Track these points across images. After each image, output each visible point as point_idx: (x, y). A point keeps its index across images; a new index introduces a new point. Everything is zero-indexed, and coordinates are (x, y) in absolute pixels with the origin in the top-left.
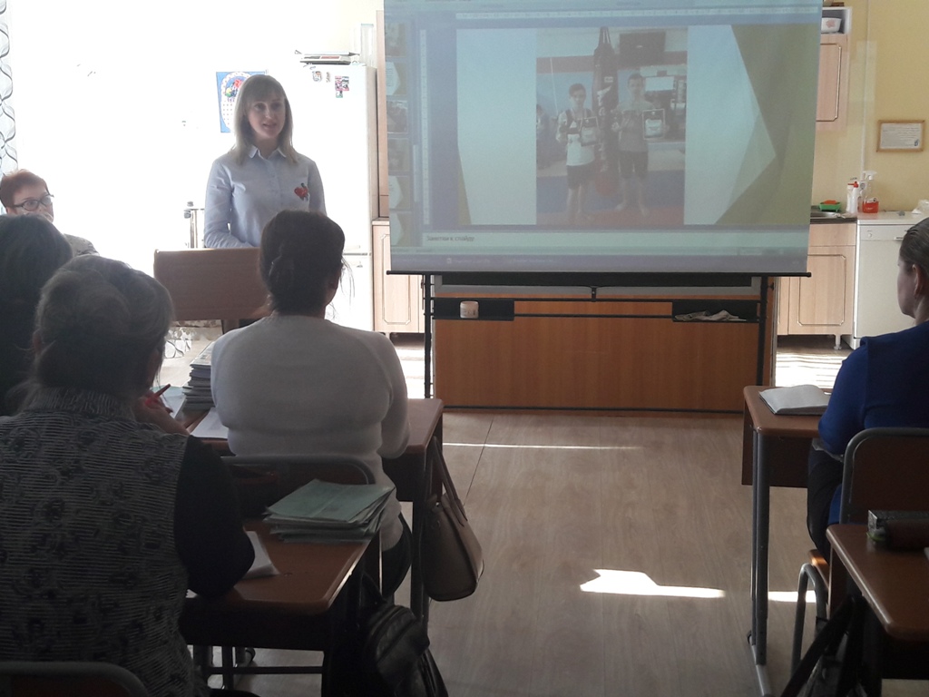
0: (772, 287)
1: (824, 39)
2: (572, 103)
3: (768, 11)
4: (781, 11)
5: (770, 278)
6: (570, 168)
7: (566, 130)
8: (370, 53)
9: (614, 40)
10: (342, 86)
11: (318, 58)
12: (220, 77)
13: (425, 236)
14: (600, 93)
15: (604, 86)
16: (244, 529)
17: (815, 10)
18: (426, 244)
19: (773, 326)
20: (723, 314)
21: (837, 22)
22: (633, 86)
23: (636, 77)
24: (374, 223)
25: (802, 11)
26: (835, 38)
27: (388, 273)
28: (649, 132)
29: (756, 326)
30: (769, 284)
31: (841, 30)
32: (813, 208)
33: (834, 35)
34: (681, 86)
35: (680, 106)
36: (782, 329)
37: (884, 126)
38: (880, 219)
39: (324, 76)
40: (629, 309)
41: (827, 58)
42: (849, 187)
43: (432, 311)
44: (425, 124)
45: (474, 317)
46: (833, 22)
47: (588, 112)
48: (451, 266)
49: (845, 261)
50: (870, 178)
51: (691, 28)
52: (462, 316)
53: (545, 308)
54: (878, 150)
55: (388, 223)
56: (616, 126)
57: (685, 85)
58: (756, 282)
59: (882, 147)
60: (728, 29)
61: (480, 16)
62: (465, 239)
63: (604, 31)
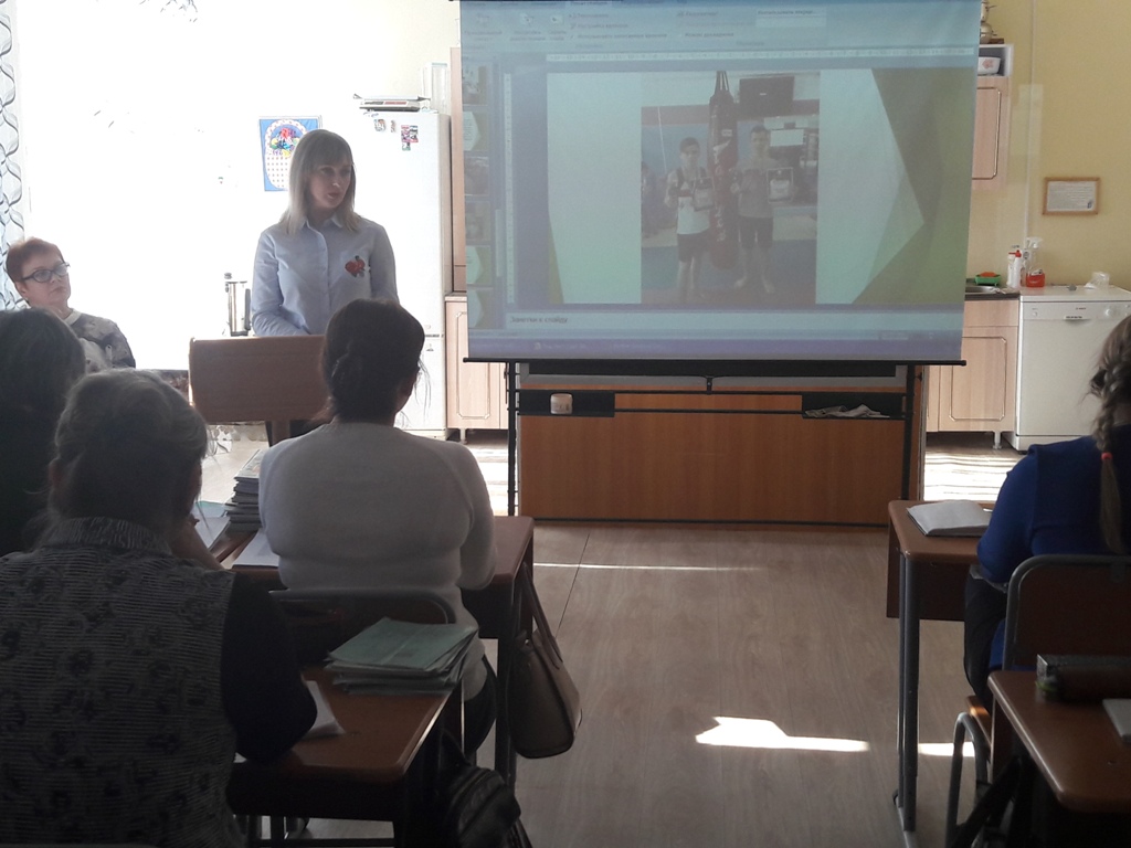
0: (920, 377)
1: (980, 82)
2: (684, 160)
3: (916, 53)
4: (930, 53)
5: (917, 367)
6: (681, 238)
7: (677, 192)
8: (443, 98)
9: (733, 87)
10: (410, 136)
11: (382, 103)
12: (264, 125)
13: (509, 317)
14: (716, 149)
15: (721, 140)
16: (303, 678)
17: (972, 52)
18: (510, 326)
19: (921, 422)
20: (862, 409)
21: (996, 61)
22: (755, 140)
23: (760, 129)
24: (447, 299)
25: (956, 52)
26: (994, 80)
27: (465, 360)
28: (775, 194)
29: (900, 425)
30: (917, 374)
31: (1001, 71)
32: (968, 281)
33: (992, 77)
34: (812, 141)
35: (812, 163)
36: (931, 426)
37: (1051, 184)
38: (1048, 296)
39: (389, 125)
40: (751, 403)
41: (984, 103)
42: (1011, 257)
43: (517, 405)
44: (509, 183)
45: (567, 412)
46: (991, 62)
47: (703, 171)
48: (540, 352)
49: (1006, 344)
50: (1035, 246)
51: (822, 72)
52: (553, 412)
53: (650, 402)
54: (1045, 213)
55: (464, 299)
57: (817, 140)
58: (901, 372)
59: (1049, 210)
60: (869, 72)
61: (576, 58)
62: (556, 320)
63: (721, 76)
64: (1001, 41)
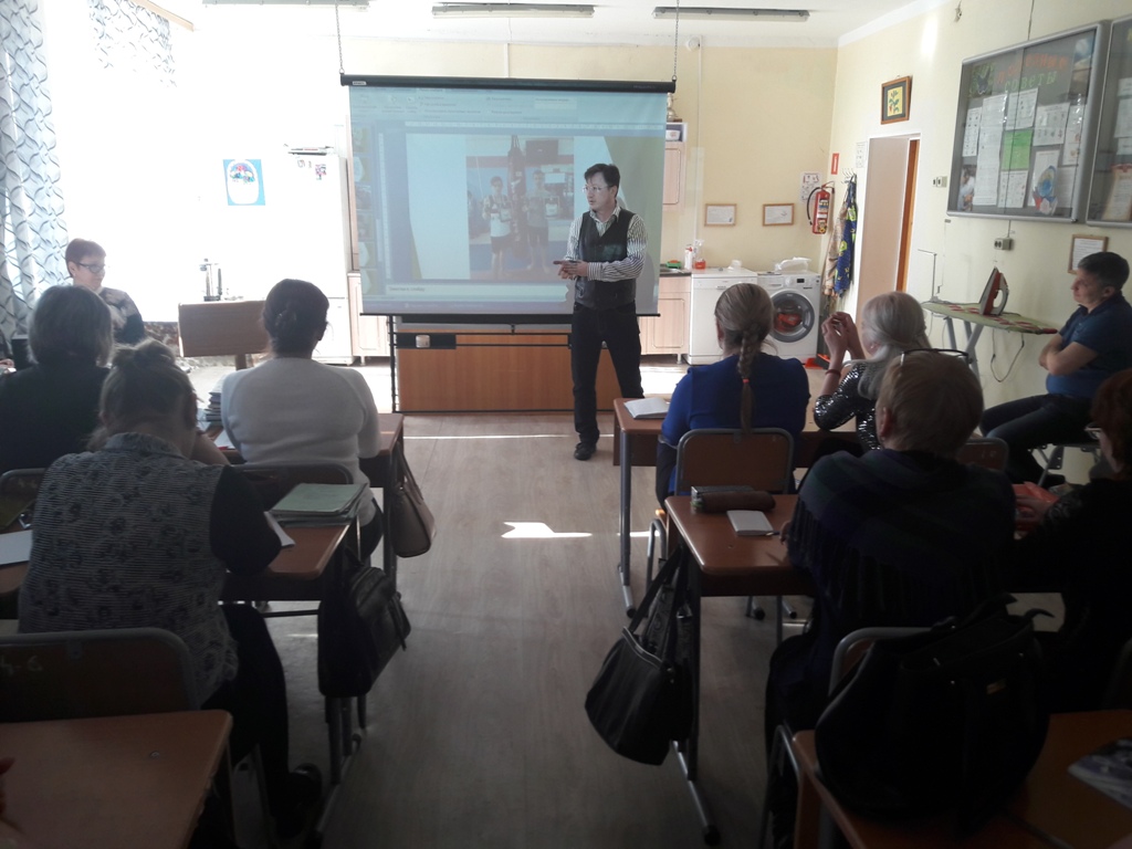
1: (668, 145)
2: (493, 191)
3: (630, 127)
4: (638, 128)
6: (493, 238)
7: (490, 210)
8: (341, 148)
9: (522, 145)
10: (321, 171)
11: (302, 149)
12: (226, 163)
13: (388, 287)
14: (513, 184)
15: (515, 179)
17: (662, 127)
18: (389, 293)
21: (678, 133)
22: (536, 179)
23: (539, 172)
24: (349, 274)
25: (653, 128)
26: (677, 144)
27: (361, 314)
28: (549, 213)
31: (680, 139)
32: (662, 265)
33: (676, 141)
34: (570, 180)
35: (570, 194)
37: (710, 208)
38: (707, 274)
39: (307, 164)
40: (538, 340)
41: (670, 160)
42: (687, 251)
43: (395, 342)
44: (385, 203)
45: (426, 347)
46: (675, 132)
47: (505, 197)
49: (684, 303)
50: (700, 245)
51: (575, 138)
52: (418, 346)
53: (478, 339)
54: (706, 225)
55: (359, 275)
56: (525, 209)
57: (573, 180)
59: (708, 223)
60: (603, 138)
61: (424, 124)
62: (418, 289)
63: (514, 138)
64: (680, 121)
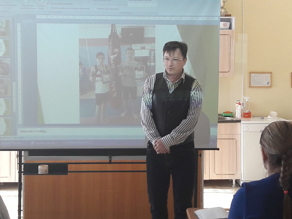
0: (200, 155)
1: (221, 32)
3: (194, 19)
4: (200, 19)
6: (97, 95)
7: (95, 75)
9: (119, 31)
13: (19, 130)
14: (112, 57)
15: (114, 54)
17: (217, 19)
18: (20, 134)
19: (202, 176)
21: (228, 24)
22: (128, 54)
23: (130, 49)
25: (211, 19)
26: (227, 31)
28: (137, 77)
31: (230, 28)
32: (219, 115)
34: (153, 54)
35: (153, 64)
36: (206, 177)
37: (252, 75)
38: (252, 121)
41: (223, 41)
42: (237, 105)
43: (22, 170)
45: (46, 173)
47: (106, 66)
48: (33, 146)
49: (236, 142)
51: (156, 26)
52: (39, 173)
53: (84, 167)
54: (250, 87)
56: (121, 74)
59: (252, 85)
60: (175, 26)
61: (49, 17)
62: (41, 131)
63: (113, 26)
64: (230, 15)
